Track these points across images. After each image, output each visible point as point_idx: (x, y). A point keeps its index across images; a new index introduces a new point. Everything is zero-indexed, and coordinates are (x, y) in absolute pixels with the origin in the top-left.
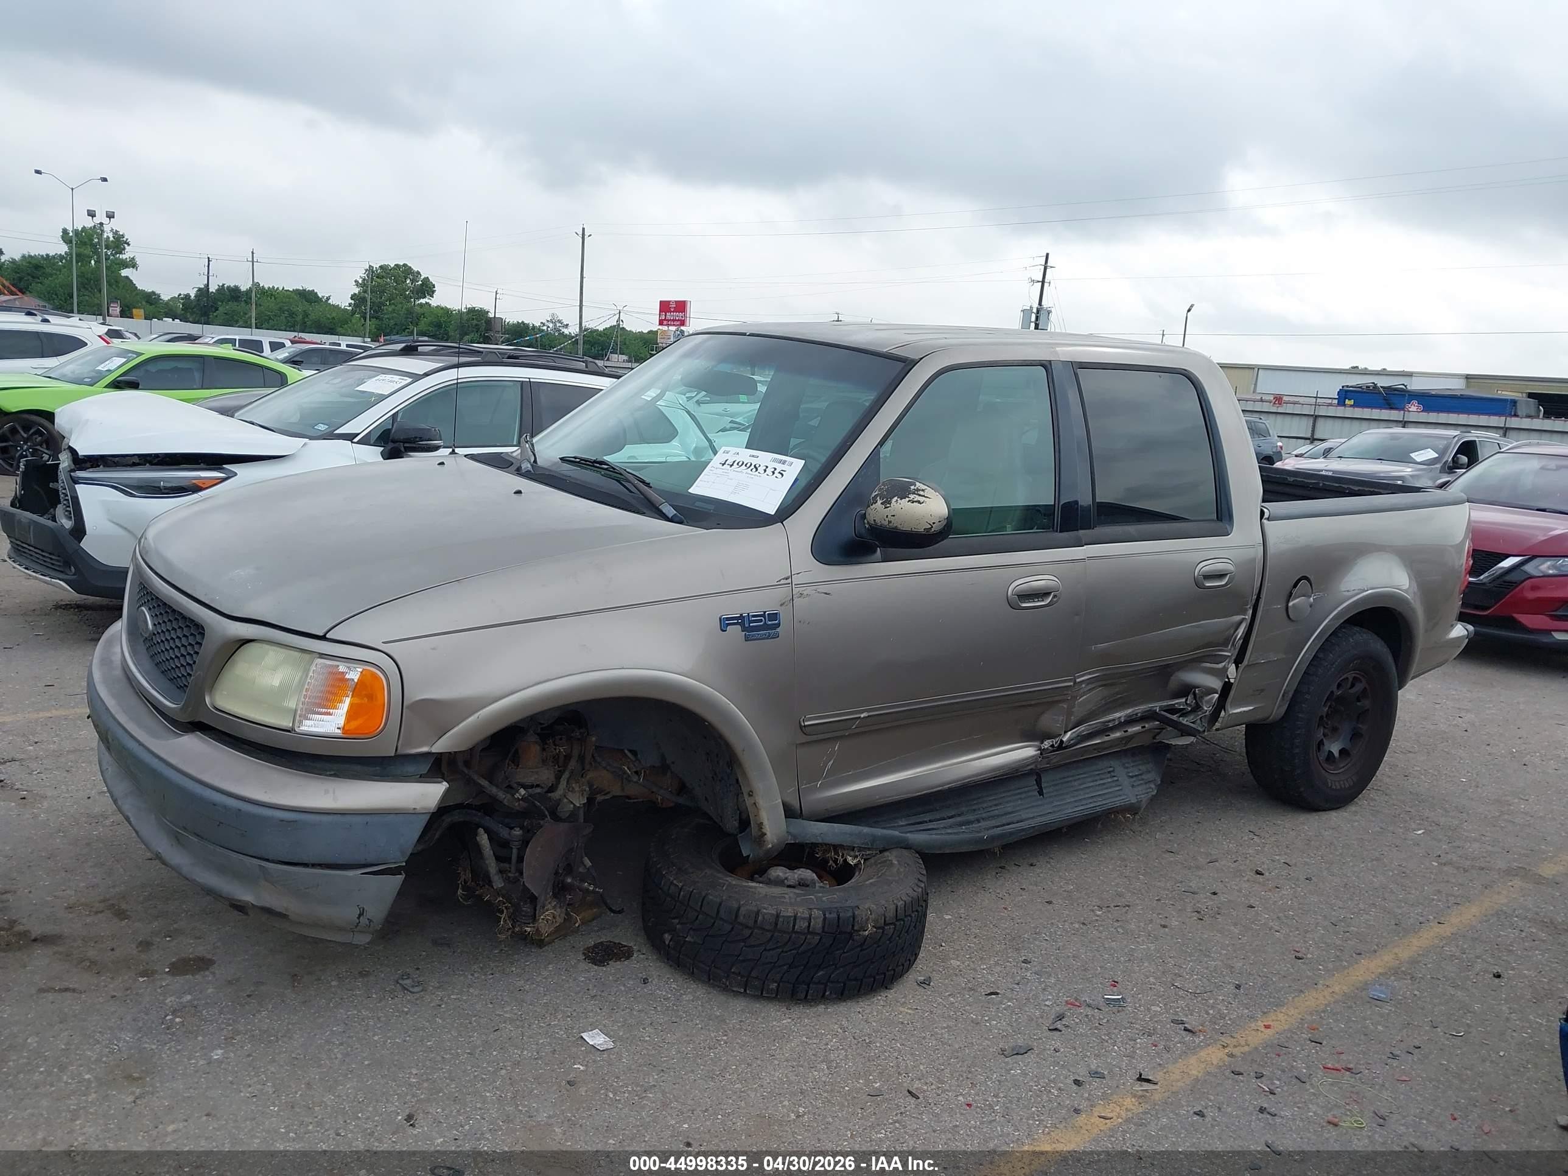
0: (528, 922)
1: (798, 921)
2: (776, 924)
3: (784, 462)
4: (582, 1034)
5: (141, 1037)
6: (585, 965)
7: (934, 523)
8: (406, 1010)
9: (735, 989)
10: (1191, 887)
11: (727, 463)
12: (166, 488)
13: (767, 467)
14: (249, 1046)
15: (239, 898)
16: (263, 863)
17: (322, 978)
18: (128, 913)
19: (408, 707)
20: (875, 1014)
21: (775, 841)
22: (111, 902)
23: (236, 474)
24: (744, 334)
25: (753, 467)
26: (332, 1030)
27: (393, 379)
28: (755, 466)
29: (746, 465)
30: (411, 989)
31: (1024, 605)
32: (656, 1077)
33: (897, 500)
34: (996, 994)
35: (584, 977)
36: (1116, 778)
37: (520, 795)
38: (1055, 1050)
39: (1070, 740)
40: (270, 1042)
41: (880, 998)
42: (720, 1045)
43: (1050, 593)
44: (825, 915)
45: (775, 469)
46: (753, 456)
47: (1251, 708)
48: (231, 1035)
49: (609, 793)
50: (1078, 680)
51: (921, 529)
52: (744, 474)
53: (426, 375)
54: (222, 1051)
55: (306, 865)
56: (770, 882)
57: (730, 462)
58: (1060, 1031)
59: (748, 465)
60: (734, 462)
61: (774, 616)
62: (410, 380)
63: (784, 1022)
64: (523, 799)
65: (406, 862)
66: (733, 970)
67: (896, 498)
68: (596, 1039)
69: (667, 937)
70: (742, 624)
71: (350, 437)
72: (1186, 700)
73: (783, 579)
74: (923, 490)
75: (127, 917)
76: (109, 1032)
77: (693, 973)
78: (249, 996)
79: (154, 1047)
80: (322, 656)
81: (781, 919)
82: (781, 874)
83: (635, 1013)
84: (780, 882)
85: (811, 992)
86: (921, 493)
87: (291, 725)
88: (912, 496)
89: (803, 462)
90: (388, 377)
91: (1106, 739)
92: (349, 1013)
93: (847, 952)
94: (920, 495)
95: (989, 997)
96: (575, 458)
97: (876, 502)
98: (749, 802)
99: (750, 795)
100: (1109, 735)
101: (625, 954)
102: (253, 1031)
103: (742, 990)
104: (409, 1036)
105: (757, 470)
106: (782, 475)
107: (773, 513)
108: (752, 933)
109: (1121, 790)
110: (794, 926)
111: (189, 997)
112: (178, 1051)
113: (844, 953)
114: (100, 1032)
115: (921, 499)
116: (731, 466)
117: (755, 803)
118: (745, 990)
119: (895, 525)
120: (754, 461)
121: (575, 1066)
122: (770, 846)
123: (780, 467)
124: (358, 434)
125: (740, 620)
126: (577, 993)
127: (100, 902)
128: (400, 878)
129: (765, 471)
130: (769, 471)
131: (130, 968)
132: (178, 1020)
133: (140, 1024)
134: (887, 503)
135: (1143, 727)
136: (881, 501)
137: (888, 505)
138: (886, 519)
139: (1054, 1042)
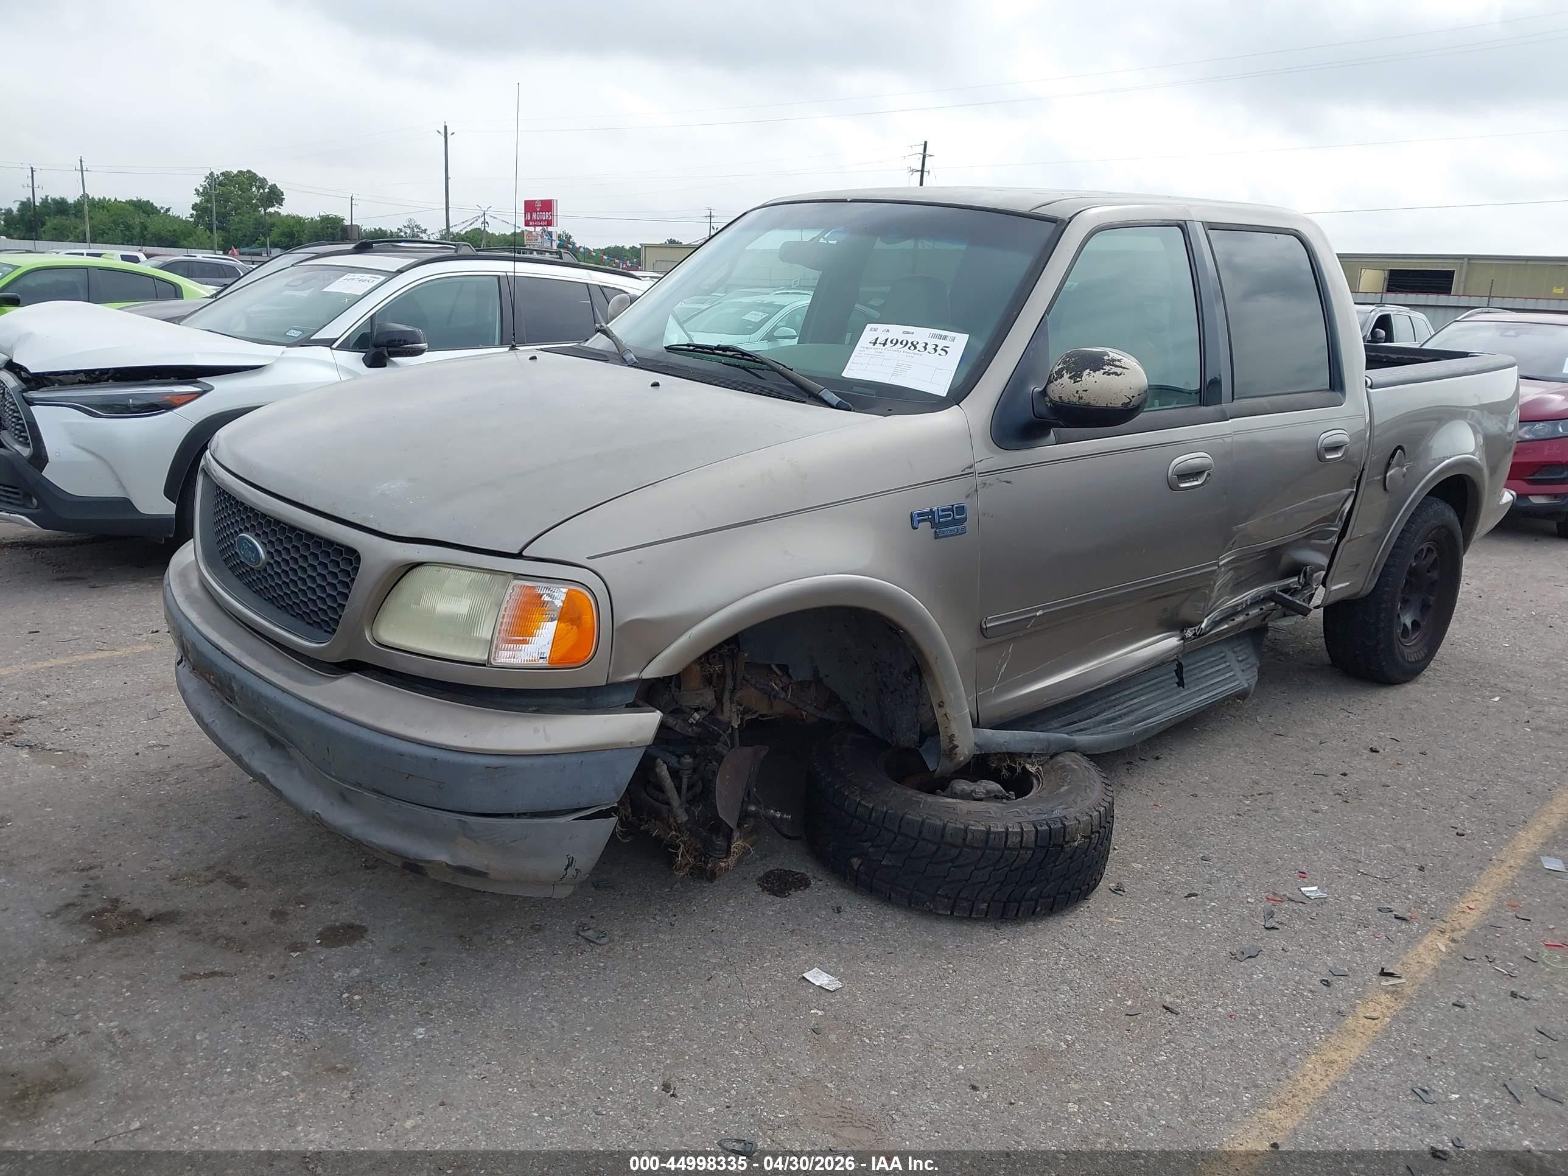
0: (722, 856)
1: (1009, 837)
2: (987, 842)
3: (945, 338)
4: (804, 975)
5: (326, 1021)
6: (767, 898)
7: (1133, 397)
8: (602, 965)
9: (940, 912)
10: (1318, 769)
11: (878, 342)
12: (135, 406)
13: (927, 344)
14: (451, 1021)
15: (430, 859)
16: (463, 818)
17: (494, 937)
18: (243, 880)
19: (619, 629)
20: (1087, 926)
21: (967, 753)
22: (218, 869)
23: (213, 388)
25: (909, 344)
26: (533, 996)
27: (364, 278)
28: (912, 343)
29: (901, 343)
30: (598, 941)
31: (1182, 485)
32: (903, 1016)
33: (1089, 373)
34: (1196, 895)
35: (772, 911)
36: (1228, 664)
37: (694, 719)
38: (1283, 949)
39: (1207, 627)
40: (471, 1014)
41: (1082, 909)
42: (949, 973)
43: (1205, 471)
44: (1036, 828)
45: (937, 346)
46: (907, 332)
47: (1348, 584)
48: (425, 1011)
49: (756, 712)
50: (1221, 564)
51: (1118, 404)
52: (902, 354)
53: (400, 272)
54: (424, 1029)
55: (511, 815)
56: (954, 796)
57: (881, 340)
58: (1277, 929)
59: (904, 343)
60: (887, 340)
61: (961, 509)
62: (382, 278)
63: (1001, 943)
64: (698, 724)
65: (618, 802)
66: (939, 893)
67: (1088, 370)
68: (819, 978)
69: (856, 862)
70: (932, 521)
72: (1299, 579)
73: (967, 468)
74: (1119, 361)
75: (244, 885)
76: (285, 1018)
77: (890, 898)
78: (423, 964)
79: (346, 1031)
80: (517, 576)
81: (992, 836)
82: (965, 787)
83: (845, 946)
84: (969, 796)
85: (1022, 909)
86: (1118, 363)
87: (486, 658)
88: (1107, 368)
89: (968, 335)
90: (358, 276)
91: (1232, 623)
92: (542, 974)
93: (1060, 864)
94: (1116, 366)
95: (1190, 899)
96: (688, 345)
97: (1062, 376)
98: (938, 713)
99: (941, 705)
100: (1234, 620)
101: (803, 883)
102: (446, 1003)
103: (949, 913)
104: (620, 994)
105: (915, 348)
106: (946, 352)
107: (945, 396)
108: (960, 853)
109: (1234, 675)
110: (1006, 842)
111: (358, 971)
112: (375, 1033)
113: (1056, 866)
114: (276, 1020)
115: (1118, 370)
116: (884, 344)
117: (945, 715)
118: (952, 913)
119: (1087, 401)
120: (910, 339)
121: (812, 1011)
122: (962, 758)
123: (941, 344)
125: (929, 516)
126: (774, 929)
127: (206, 870)
128: (610, 823)
129: (925, 349)
130: (930, 348)
131: (274, 942)
132: (356, 997)
133: (317, 1006)
134: (1076, 377)
135: (1261, 609)
136: (1068, 376)
137: (1078, 379)
138: (1075, 394)
139: (1277, 941)
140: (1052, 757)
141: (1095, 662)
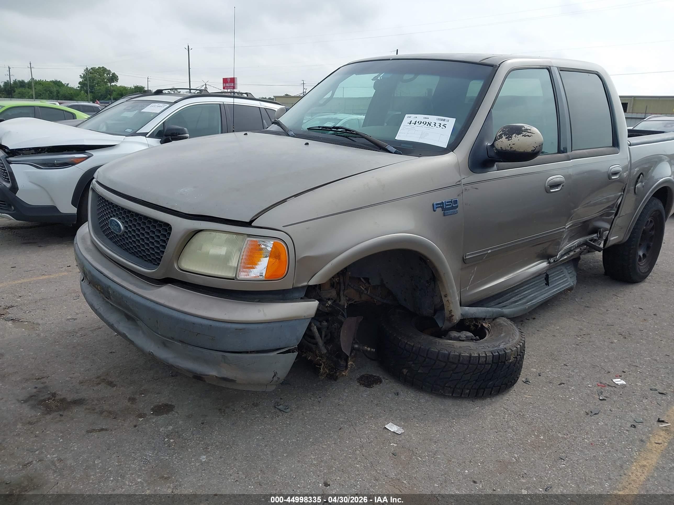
0: (343, 370)
1: (481, 358)
2: (470, 361)
3: (444, 120)
4: (385, 426)
5: (157, 453)
6: (362, 388)
7: (537, 147)
8: (288, 422)
9: (446, 394)
10: (608, 323)
11: (412, 123)
12: (58, 164)
13: (435, 123)
14: (218, 452)
15: (208, 374)
16: (224, 354)
17: (235, 409)
18: (114, 383)
19: (297, 261)
20: (515, 400)
21: (458, 319)
22: (102, 378)
23: (92, 155)
24: (389, 60)
25: (427, 124)
26: (257, 439)
27: (160, 105)
28: (428, 123)
29: (423, 123)
30: (285, 411)
31: (552, 191)
32: (435, 446)
33: (516, 136)
34: (564, 384)
35: (366, 395)
37: (328, 304)
38: (610, 410)
39: (559, 257)
40: (228, 448)
41: (511, 391)
42: (454, 424)
43: (561, 184)
44: (493, 354)
45: (440, 124)
46: (425, 118)
47: (617, 237)
48: (205, 447)
49: (354, 300)
50: (566, 228)
51: (530, 150)
52: (424, 128)
53: (176, 102)
54: (205, 456)
55: (247, 352)
56: (451, 339)
57: (413, 122)
58: (606, 400)
59: (425, 123)
60: (416, 122)
61: (456, 202)
62: (168, 105)
63: (476, 409)
64: (330, 306)
65: (298, 345)
66: (446, 385)
67: (515, 134)
68: (392, 427)
69: (405, 371)
70: (442, 207)
71: (144, 134)
72: (597, 235)
73: (458, 182)
74: (530, 130)
75: (115, 385)
76: (138, 452)
77: (422, 388)
78: (203, 423)
79: (167, 458)
80: (249, 236)
81: (472, 358)
82: (456, 335)
83: (403, 411)
84: (458, 339)
85: (485, 392)
86: (529, 131)
87: (234, 276)
88: (524, 133)
89: (455, 119)
90: (157, 104)
91: (569, 256)
92: (260, 428)
93: (503, 371)
94: (528, 132)
95: (561, 386)
96: (319, 127)
97: (502, 137)
98: (445, 300)
99: (446, 296)
100: (569, 254)
101: (378, 381)
102: (215, 443)
103: (451, 395)
104: (298, 437)
105: (430, 125)
106: (445, 127)
107: (446, 147)
108: (457, 367)
109: (567, 280)
110: (479, 361)
111: (171, 427)
112: (181, 459)
113: (501, 372)
114: (133, 453)
115: (530, 134)
116: (415, 124)
117: (448, 301)
118: (452, 395)
119: (514, 149)
120: (427, 121)
121: (391, 444)
122: (456, 321)
123: (443, 123)
124: (148, 133)
125: (441, 205)
126: (368, 403)
127: (96, 378)
129: (435, 126)
130: (437, 125)
131: (130, 413)
132: (172, 441)
133: (153, 445)
134: (509, 138)
135: (581, 249)
136: (505, 137)
137: (510, 139)
138: (509, 146)
139: (607, 406)
140: (494, 319)
141: (512, 275)
